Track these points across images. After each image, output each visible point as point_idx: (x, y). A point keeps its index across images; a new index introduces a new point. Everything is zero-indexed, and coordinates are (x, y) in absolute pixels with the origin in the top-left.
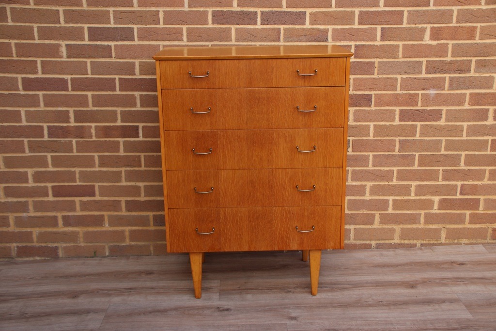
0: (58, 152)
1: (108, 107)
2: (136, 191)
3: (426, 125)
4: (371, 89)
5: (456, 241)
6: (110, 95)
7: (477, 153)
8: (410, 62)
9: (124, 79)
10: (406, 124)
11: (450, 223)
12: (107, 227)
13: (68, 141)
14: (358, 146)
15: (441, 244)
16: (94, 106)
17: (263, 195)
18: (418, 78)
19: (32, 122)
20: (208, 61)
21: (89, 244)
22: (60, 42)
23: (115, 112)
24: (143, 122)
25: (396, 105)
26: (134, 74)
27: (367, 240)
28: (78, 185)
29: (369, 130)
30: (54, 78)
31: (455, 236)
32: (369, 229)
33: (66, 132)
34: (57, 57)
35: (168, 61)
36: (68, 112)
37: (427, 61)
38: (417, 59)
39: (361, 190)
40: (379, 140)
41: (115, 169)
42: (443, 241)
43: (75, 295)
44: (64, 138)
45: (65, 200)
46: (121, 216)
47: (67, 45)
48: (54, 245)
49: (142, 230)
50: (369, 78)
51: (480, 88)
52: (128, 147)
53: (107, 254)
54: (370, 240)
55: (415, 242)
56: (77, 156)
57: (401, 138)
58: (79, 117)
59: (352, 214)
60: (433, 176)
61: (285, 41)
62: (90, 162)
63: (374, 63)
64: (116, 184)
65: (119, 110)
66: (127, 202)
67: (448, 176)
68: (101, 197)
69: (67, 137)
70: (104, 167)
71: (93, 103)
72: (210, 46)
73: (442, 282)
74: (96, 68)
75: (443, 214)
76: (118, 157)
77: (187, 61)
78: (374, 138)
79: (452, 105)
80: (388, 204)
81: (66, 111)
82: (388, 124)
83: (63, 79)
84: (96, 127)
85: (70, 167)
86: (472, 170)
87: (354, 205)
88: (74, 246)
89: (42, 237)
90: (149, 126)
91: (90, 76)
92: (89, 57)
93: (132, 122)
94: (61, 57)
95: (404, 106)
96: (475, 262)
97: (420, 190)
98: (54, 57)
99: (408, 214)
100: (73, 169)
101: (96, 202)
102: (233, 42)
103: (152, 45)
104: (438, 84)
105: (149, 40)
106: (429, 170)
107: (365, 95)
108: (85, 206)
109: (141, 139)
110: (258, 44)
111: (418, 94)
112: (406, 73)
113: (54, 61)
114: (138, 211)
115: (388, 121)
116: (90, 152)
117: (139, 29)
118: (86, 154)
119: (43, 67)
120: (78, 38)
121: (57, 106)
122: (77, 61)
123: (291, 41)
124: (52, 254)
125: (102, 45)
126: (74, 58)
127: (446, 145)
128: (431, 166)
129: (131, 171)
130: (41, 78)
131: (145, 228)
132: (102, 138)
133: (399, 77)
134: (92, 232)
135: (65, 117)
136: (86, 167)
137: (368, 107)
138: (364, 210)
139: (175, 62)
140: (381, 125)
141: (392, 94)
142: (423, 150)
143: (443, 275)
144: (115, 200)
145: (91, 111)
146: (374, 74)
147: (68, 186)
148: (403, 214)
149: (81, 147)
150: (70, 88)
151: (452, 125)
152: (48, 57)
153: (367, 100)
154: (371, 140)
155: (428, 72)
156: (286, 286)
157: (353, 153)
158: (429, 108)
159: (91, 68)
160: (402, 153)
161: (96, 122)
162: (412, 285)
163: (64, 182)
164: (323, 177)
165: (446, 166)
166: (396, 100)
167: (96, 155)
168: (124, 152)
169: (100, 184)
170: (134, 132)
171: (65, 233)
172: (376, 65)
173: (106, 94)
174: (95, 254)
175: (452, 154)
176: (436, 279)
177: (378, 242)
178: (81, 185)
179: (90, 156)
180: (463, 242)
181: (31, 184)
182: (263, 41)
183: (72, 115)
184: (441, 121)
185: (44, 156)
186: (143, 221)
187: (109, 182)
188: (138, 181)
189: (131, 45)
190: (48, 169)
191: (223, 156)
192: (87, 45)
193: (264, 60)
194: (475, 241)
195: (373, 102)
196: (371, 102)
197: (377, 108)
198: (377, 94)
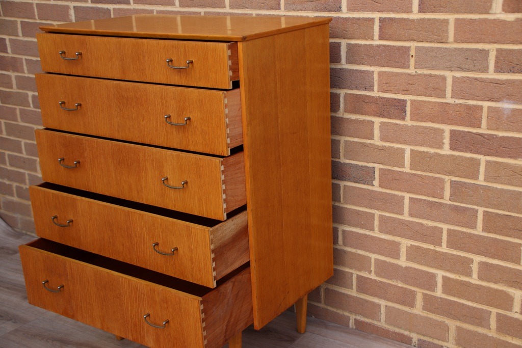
4: (405, 91)
8: (467, 50)
10: (461, 157)
14: (387, 179)
18: (481, 78)
22: (69, 3)
25: (444, 122)
27: (405, 330)
29: (403, 157)
32: (406, 312)
37: (498, 50)
38: (480, 46)
39: (393, 249)
40: (418, 176)
47: (74, 7)
50: (402, 74)
54: (410, 331)
57: (454, 179)
59: (381, 282)
60: (508, 252)
61: (286, 9)
63: (408, 48)
78: (411, 172)
80: (436, 282)
82: (432, 151)
87: (384, 269)
95: (457, 124)
97: (487, 272)
99: (468, 307)
102: (227, 10)
104: (517, 93)
106: (502, 241)
107: (395, 99)
110: (254, 12)
111: (482, 107)
112: (462, 69)
115: (432, 147)
123: (294, 10)
125: (102, 8)
128: (506, 236)
133: (449, 75)
137: (400, 119)
138: (399, 282)
140: (420, 152)
141: (439, 103)
142: (491, 205)
146: (408, 68)
148: (460, 303)
153: (399, 108)
154: (406, 173)
155: (498, 69)
157: (380, 190)
158: (501, 134)
160: (455, 204)
166: (444, 114)
172: (412, 52)
177: (422, 338)
182: (260, 8)
189: (128, 9)
195: (408, 113)
196: (405, 112)
197: (415, 123)
198: (415, 101)
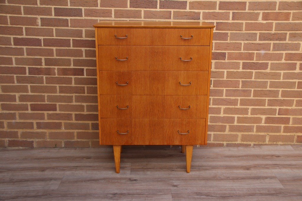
0: (35, 83)
1: (66, 56)
2: (81, 108)
3: (258, 72)
4: (226, 49)
5: (275, 143)
6: (66, 49)
7: (289, 90)
8: (250, 33)
9: (76, 39)
10: (246, 71)
11: (272, 132)
12: (63, 130)
13: (41, 77)
14: (217, 84)
15: (266, 145)
16: (57, 56)
17: (159, 111)
18: (254, 43)
19: (19, 65)
20: (127, 29)
21: (52, 140)
22: (37, 16)
23: (70, 60)
24: (87, 67)
25: (240, 60)
26: (82, 37)
27: (221, 141)
28: (46, 104)
29: (224, 74)
30: (33, 38)
31: (274, 140)
32: (222, 134)
33: (40, 71)
34: (35, 26)
35: (103, 28)
37: (260, 33)
38: (254, 32)
39: (218, 111)
40: (229, 80)
41: (69, 95)
42: (267, 142)
43: (43, 170)
44: (38, 75)
45: (38, 113)
46: (72, 123)
47: (41, 18)
48: (31, 140)
49: (85, 132)
50: (225, 43)
51: (292, 50)
52: (78, 81)
53: (63, 146)
54: (223, 141)
55: (250, 143)
56: (46, 86)
57: (243, 80)
58: (48, 62)
59: (212, 125)
60: (262, 103)
61: (174, 19)
62: (54, 90)
63: (227, 33)
64: (70, 104)
65: (72, 58)
66: (76, 115)
67: (271, 103)
68: (60, 111)
69: (40, 75)
70: (62, 93)
71: (56, 54)
72: (128, 21)
73: (266, 167)
74: (59, 33)
75: (268, 126)
76: (71, 87)
77: (114, 28)
78: (227, 79)
79: (275, 60)
80: (235, 120)
81: (40, 58)
83: (38, 39)
84: (58, 69)
85: (42, 93)
86: (286, 100)
87: (214, 119)
88: (43, 141)
89: (24, 135)
90: (90, 69)
91: (55, 38)
92: (55, 26)
93: (80, 66)
94: (37, 25)
95: (245, 60)
96: (286, 155)
97: (254, 111)
98: (33, 25)
99: (246, 126)
100: (43, 94)
101: (57, 114)
102: (143, 19)
103: (93, 19)
104: (266, 47)
105: (91, 16)
106: (260, 99)
107: (221, 53)
108: (50, 117)
109: (85, 76)
110: (157, 20)
111: (254, 53)
112: (247, 40)
113: (33, 28)
114: (82, 121)
115: (235, 69)
116: (54, 84)
117: (85, 10)
118: (51, 85)
119: (26, 31)
120: (48, 14)
121: (35, 55)
122: (47, 28)
123: (178, 19)
124: (30, 146)
125: (62, 19)
126: (45, 26)
127: (270, 85)
128: (261, 97)
129: (79, 96)
130: (25, 38)
131: (86, 131)
132: (62, 75)
133: (242, 42)
134: (54, 133)
135: (39, 62)
136: (51, 93)
137: (223, 60)
138: (220, 123)
139: (106, 29)
140: (231, 72)
141: (238, 53)
142: (256, 87)
143: (266, 163)
144: (69, 114)
145: (55, 59)
146: (227, 40)
147: (40, 104)
148: (243, 125)
149: (49, 81)
150: (42, 45)
151: (274, 73)
152: (29, 25)
153: (223, 56)
154: (225, 80)
155: (260, 40)
156: (171, 167)
157: (214, 88)
158: (260, 62)
159: (56, 32)
160: (243, 89)
161: (58, 66)
162: (248, 168)
163: (38, 102)
164: (195, 101)
165: (270, 97)
166: (240, 56)
167: (58, 86)
168: (75, 84)
169: (60, 103)
170: (81, 72)
171: (37, 133)
172: (229, 35)
173: (64, 49)
174: (56, 146)
175: (274, 90)
176: (263, 165)
177: (228, 142)
178: (48, 104)
179: (54, 86)
180: (279, 144)
181: (18, 102)
182: (160, 18)
183: (43, 61)
184: (268, 70)
185: (26, 85)
186: (86, 127)
187: (65, 102)
188: (83, 102)
189: (81, 19)
190: (28, 94)
191: (135, 87)
192: (53, 18)
193: (161, 29)
194: (286, 143)
195: (227, 57)
196: (225, 57)
197: (229, 61)
198: (229, 52)
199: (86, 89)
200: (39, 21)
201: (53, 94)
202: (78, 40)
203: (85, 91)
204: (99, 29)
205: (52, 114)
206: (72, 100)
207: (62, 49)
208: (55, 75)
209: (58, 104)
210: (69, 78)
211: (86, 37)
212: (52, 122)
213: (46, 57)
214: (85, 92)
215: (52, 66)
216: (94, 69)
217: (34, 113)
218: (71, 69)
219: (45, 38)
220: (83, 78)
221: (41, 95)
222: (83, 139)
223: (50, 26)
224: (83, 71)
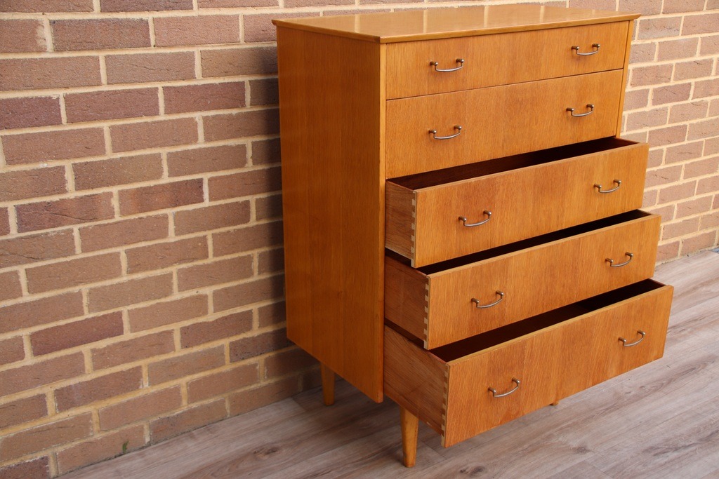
0: (42, 259)
1: (144, 148)
2: (199, 305)
6: (146, 123)
9: (174, 88)
12: (146, 388)
13: (63, 231)
16: (115, 150)
20: (458, 40)
21: (112, 432)
22: (38, 16)
23: (157, 158)
24: (210, 171)
26: (193, 77)
28: (86, 319)
30: (27, 99)
33: (58, 214)
34: (31, 52)
35: (400, 45)
36: (62, 169)
41: (159, 272)
44: (54, 227)
45: (61, 357)
46: (173, 359)
47: (53, 23)
48: (39, 456)
49: (212, 376)
52: (184, 223)
53: (148, 440)
56: (84, 259)
58: (86, 177)
62: (110, 267)
64: (163, 300)
65: (164, 152)
66: (184, 331)
68: (135, 332)
69: (60, 225)
70: (137, 272)
71: (113, 146)
74: (118, 70)
76: (166, 247)
77: (428, 42)
81: (57, 168)
83: (48, 100)
84: (121, 193)
85: (70, 286)
88: (81, 445)
89: (10, 447)
90: (220, 178)
91: (105, 88)
92: (103, 47)
93: (190, 174)
94: (42, 50)
98: (25, 51)
100: (75, 289)
101: (124, 345)
102: (357, 5)
103: (225, 16)
105: (219, 7)
108: (101, 359)
109: (207, 203)
113: (25, 60)
114: (203, 343)
116: (111, 247)
118: (101, 252)
120: (78, 6)
121: (37, 160)
122: (77, 58)
125: (128, 20)
126: (70, 50)
129: (190, 270)
131: (215, 371)
132: (134, 213)
134: (118, 406)
136: (103, 278)
139: (410, 45)
144: (162, 332)
145: (111, 161)
147: (67, 325)
149: (91, 240)
150: (64, 118)
152: (10, 52)
159: (107, 70)
161: (120, 183)
163: (57, 320)
167: (122, 250)
168: (176, 235)
169: (132, 307)
170: (191, 192)
171: (62, 426)
173: (138, 124)
174: (125, 448)
178: (93, 318)
179: (111, 254)
183: (69, 176)
185: (11, 273)
186: (213, 359)
187: (150, 299)
188: (202, 286)
189: (187, 18)
190: (20, 300)
192: (97, 20)
199: (210, 242)
200: (46, 35)
201: (108, 283)
202: (182, 88)
203: (207, 248)
204: (391, 47)
205: (108, 347)
206: (170, 286)
207: (130, 125)
208: (113, 217)
209: (125, 310)
210: (156, 217)
211: (204, 75)
212: (111, 375)
213: (78, 161)
214: (207, 252)
215: (101, 186)
216: (231, 176)
217: (45, 363)
218: (163, 186)
219: (71, 95)
220: (200, 209)
221: (68, 294)
222: (206, 398)
223: (88, 50)
224: (201, 187)
